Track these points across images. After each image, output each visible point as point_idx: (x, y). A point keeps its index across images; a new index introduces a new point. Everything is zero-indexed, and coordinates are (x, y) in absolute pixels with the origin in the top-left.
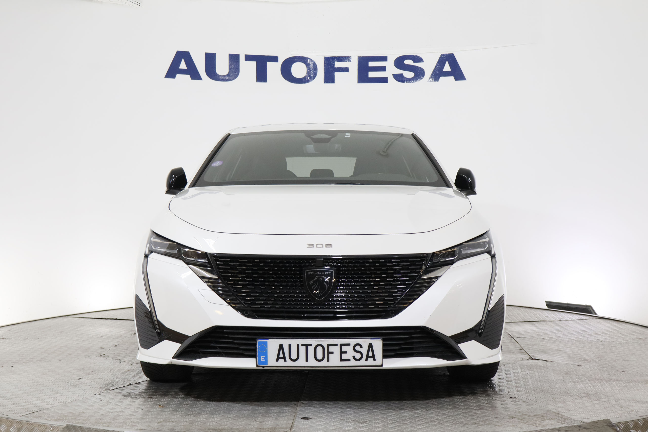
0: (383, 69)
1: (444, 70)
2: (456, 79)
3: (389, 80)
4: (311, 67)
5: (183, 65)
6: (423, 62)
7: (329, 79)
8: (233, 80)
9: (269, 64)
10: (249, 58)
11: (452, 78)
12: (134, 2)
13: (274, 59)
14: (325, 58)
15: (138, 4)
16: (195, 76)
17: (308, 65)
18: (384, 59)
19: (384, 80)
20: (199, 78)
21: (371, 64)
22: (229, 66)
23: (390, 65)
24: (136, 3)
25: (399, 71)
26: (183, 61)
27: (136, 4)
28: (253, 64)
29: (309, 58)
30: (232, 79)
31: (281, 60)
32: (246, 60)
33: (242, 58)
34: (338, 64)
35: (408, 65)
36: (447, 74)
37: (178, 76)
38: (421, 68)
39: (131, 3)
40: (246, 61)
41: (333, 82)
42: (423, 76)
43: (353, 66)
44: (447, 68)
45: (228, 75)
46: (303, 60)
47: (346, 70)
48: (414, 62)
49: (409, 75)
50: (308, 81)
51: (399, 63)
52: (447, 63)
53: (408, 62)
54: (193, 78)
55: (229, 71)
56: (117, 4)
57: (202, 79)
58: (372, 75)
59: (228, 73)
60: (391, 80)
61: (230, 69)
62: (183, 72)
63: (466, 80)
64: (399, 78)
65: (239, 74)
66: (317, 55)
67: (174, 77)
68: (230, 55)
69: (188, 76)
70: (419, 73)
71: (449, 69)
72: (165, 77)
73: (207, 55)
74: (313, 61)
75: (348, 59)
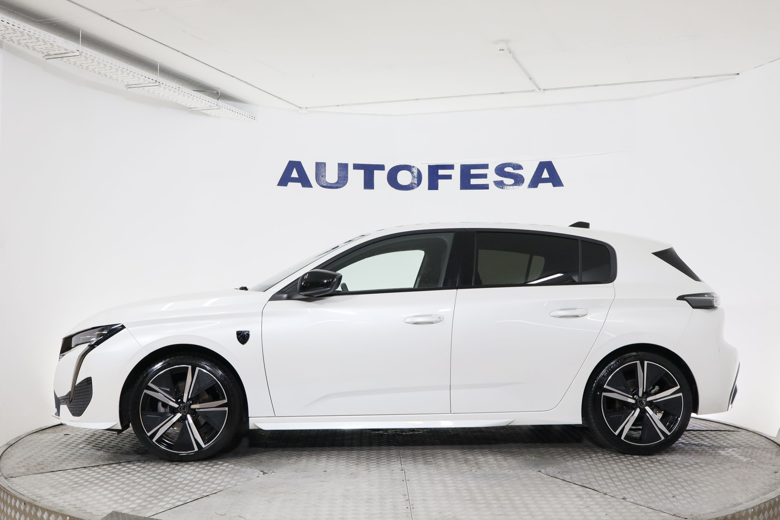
0: (484, 176)
1: (543, 176)
2: (554, 185)
3: (490, 187)
4: (416, 174)
5: (295, 174)
6: (523, 169)
7: (433, 186)
8: (341, 187)
9: (376, 173)
10: (357, 167)
11: (550, 184)
12: (249, 116)
13: (381, 167)
14: (429, 166)
15: (253, 118)
16: (306, 183)
17: (412, 173)
18: (486, 166)
19: (485, 187)
20: (310, 186)
21: (473, 172)
22: (338, 174)
24: (251, 117)
25: (500, 179)
26: (295, 170)
28: (362, 172)
29: (414, 167)
30: (341, 185)
31: (387, 169)
33: (350, 167)
34: (441, 172)
35: (508, 172)
36: (545, 181)
37: (290, 184)
38: (521, 175)
39: (246, 117)
40: (355, 169)
41: (437, 188)
42: (523, 182)
43: (456, 173)
44: (545, 175)
45: (337, 183)
46: (408, 168)
47: (449, 177)
48: (514, 169)
49: (509, 181)
50: (413, 189)
51: (500, 170)
52: (545, 170)
53: (508, 169)
54: (304, 186)
55: (338, 180)
56: (233, 118)
58: (473, 181)
59: (338, 181)
60: (492, 186)
61: (339, 177)
62: (294, 180)
63: (563, 186)
64: (500, 184)
65: (347, 182)
66: (422, 164)
67: (286, 185)
68: (339, 164)
69: (299, 184)
70: (519, 180)
71: (547, 176)
72: (277, 185)
73: (317, 164)
74: (418, 169)
75: (451, 167)
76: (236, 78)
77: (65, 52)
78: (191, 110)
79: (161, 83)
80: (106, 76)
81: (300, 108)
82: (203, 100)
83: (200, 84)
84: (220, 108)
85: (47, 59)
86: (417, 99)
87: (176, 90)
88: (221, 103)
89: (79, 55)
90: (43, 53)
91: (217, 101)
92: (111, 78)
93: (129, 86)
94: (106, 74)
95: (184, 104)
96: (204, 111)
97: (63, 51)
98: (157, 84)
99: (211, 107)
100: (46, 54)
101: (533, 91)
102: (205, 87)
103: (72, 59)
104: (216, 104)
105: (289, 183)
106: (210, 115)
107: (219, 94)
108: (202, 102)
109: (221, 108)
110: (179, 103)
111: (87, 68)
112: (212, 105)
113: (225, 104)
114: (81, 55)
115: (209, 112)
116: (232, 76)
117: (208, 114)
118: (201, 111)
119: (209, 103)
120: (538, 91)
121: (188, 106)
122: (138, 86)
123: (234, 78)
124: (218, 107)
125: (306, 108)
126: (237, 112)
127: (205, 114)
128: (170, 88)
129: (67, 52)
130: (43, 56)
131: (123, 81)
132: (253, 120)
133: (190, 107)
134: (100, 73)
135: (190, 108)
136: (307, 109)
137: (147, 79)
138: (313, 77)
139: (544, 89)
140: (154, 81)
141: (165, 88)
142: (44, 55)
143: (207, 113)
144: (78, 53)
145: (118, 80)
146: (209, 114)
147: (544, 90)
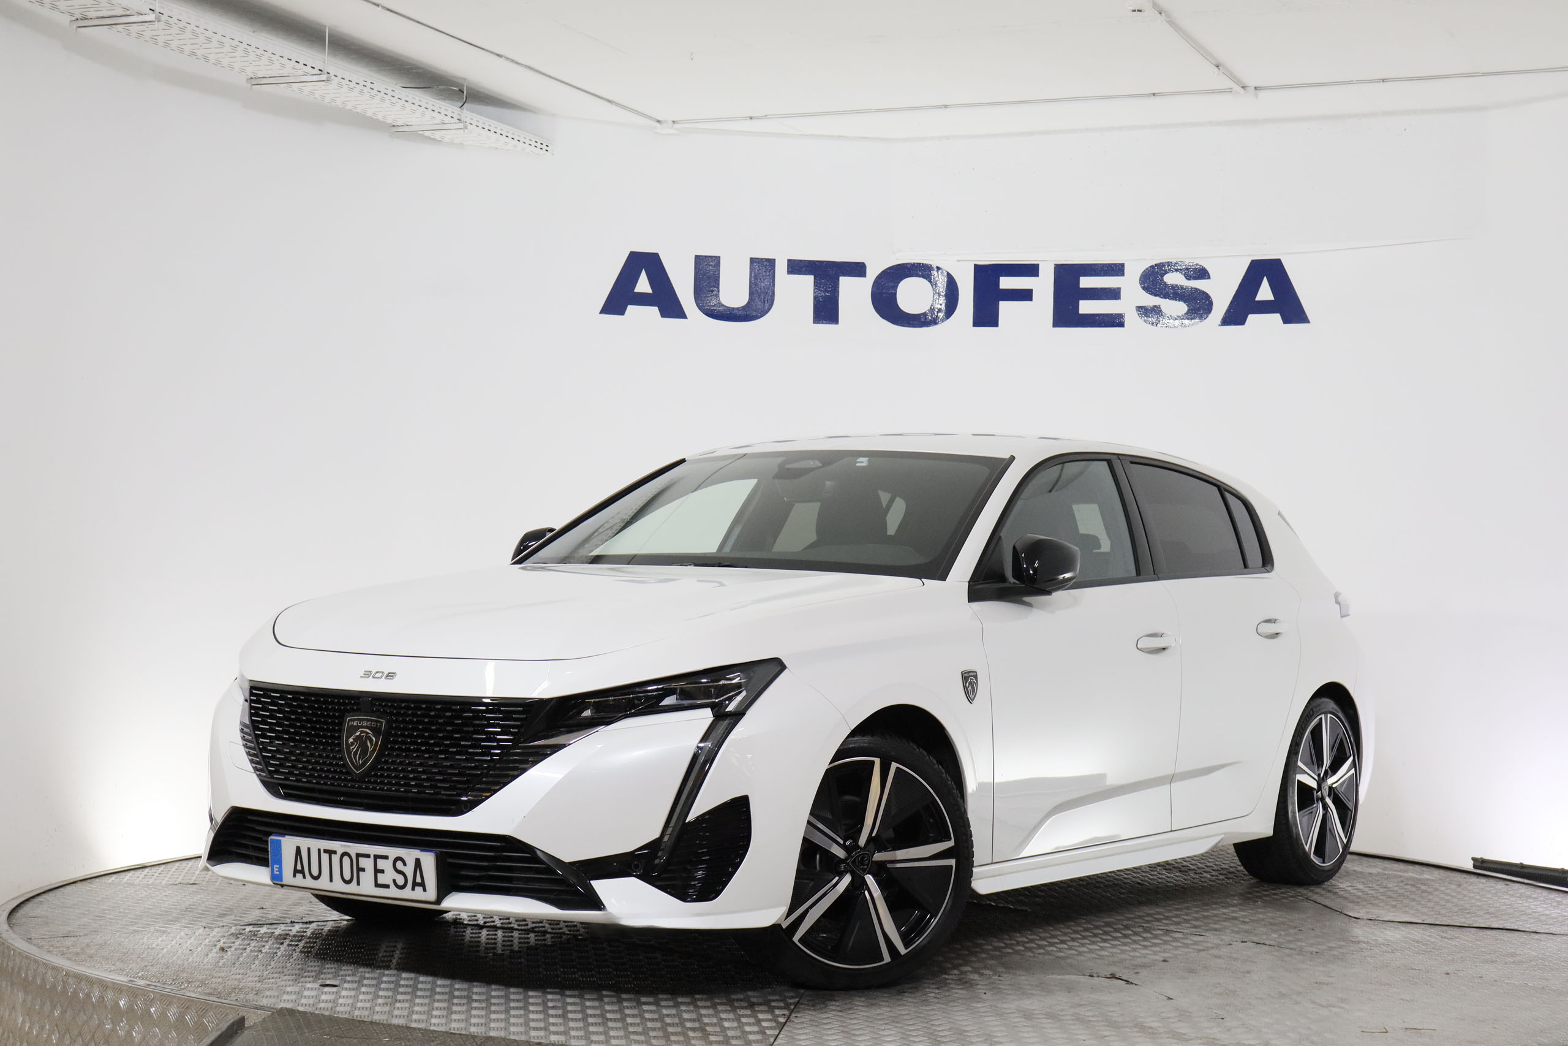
0: (1113, 294)
1: (1259, 297)
2: (1286, 320)
3: (1127, 321)
4: (942, 286)
5: (643, 285)
6: (1209, 278)
7: (986, 316)
8: (757, 318)
9: (846, 283)
10: (796, 267)
11: (1276, 317)
12: (534, 144)
13: (857, 269)
14: (976, 266)
15: (544, 147)
16: (671, 308)
17: (934, 284)
18: (1117, 270)
19: (1115, 321)
20: (681, 315)
21: (1086, 282)
22: (751, 286)
23: (1130, 285)
24: (538, 145)
25: (1151, 301)
26: (643, 276)
27: (539, 148)
28: (809, 280)
29: (938, 268)
30: (756, 315)
31: (873, 273)
32: (789, 272)
33: (781, 268)
34: (1007, 283)
35: (1172, 285)
36: (1265, 308)
37: (631, 309)
38: (1204, 293)
40: (791, 274)
41: (995, 323)
42: (1209, 311)
43: (1043, 286)
44: (1265, 293)
45: (746, 307)
46: (922, 270)
47: (1025, 295)
48: (1188, 278)
49: (1174, 308)
50: (936, 323)
51: (1153, 280)
52: (1265, 280)
53: (1173, 279)
54: (665, 314)
55: (751, 299)
56: (496, 148)
57: (688, 316)
58: (1086, 307)
59: (748, 303)
60: (1132, 319)
61: (751, 294)
62: (643, 300)
64: (1150, 315)
65: (772, 305)
66: (958, 261)
67: (621, 311)
68: (752, 260)
69: (654, 311)
70: (1199, 305)
71: (1270, 297)
72: (601, 313)
73: (699, 259)
74: (949, 275)
75: (1031, 270)
76: (507, 58)
77: (124, 13)
78: (394, 130)
79: (332, 74)
80: (206, 59)
81: (659, 121)
82: (427, 108)
83: (420, 71)
84: (466, 128)
85: (79, 27)
86: (946, 106)
87: (366, 90)
88: (469, 114)
89: (154, 20)
90: (71, 14)
91: (459, 109)
92: (217, 63)
93: (255, 81)
94: (207, 55)
95: (380, 117)
96: (427, 134)
97: (119, 11)
98: (324, 77)
99: (444, 123)
100: (79, 16)
101: (1230, 91)
102: (429, 75)
103: (134, 29)
104: (456, 116)
105: (629, 307)
106: (440, 141)
107: (463, 92)
108: (423, 114)
109: (469, 126)
110: (369, 114)
111: (166, 44)
112: (447, 119)
113: (480, 117)
114: (158, 21)
115: (438, 135)
116: (498, 55)
117: (434, 139)
118: (421, 132)
119: (442, 117)
120: (1242, 91)
121: (389, 121)
122: (279, 79)
123: (502, 59)
124: (461, 125)
125: (674, 122)
126: (505, 134)
127: (429, 138)
128: (352, 85)
129: (128, 13)
130: (71, 21)
131: (243, 70)
132: (544, 151)
133: (394, 124)
134: (193, 54)
135: (394, 126)
136: (676, 126)
137: (301, 66)
138: (692, 59)
139: (1257, 85)
140: (316, 71)
141: (340, 85)
142: (74, 18)
143: (432, 137)
144: (151, 17)
145: (232, 68)
146: (439, 139)
147: (1255, 88)
